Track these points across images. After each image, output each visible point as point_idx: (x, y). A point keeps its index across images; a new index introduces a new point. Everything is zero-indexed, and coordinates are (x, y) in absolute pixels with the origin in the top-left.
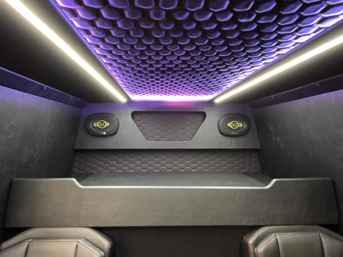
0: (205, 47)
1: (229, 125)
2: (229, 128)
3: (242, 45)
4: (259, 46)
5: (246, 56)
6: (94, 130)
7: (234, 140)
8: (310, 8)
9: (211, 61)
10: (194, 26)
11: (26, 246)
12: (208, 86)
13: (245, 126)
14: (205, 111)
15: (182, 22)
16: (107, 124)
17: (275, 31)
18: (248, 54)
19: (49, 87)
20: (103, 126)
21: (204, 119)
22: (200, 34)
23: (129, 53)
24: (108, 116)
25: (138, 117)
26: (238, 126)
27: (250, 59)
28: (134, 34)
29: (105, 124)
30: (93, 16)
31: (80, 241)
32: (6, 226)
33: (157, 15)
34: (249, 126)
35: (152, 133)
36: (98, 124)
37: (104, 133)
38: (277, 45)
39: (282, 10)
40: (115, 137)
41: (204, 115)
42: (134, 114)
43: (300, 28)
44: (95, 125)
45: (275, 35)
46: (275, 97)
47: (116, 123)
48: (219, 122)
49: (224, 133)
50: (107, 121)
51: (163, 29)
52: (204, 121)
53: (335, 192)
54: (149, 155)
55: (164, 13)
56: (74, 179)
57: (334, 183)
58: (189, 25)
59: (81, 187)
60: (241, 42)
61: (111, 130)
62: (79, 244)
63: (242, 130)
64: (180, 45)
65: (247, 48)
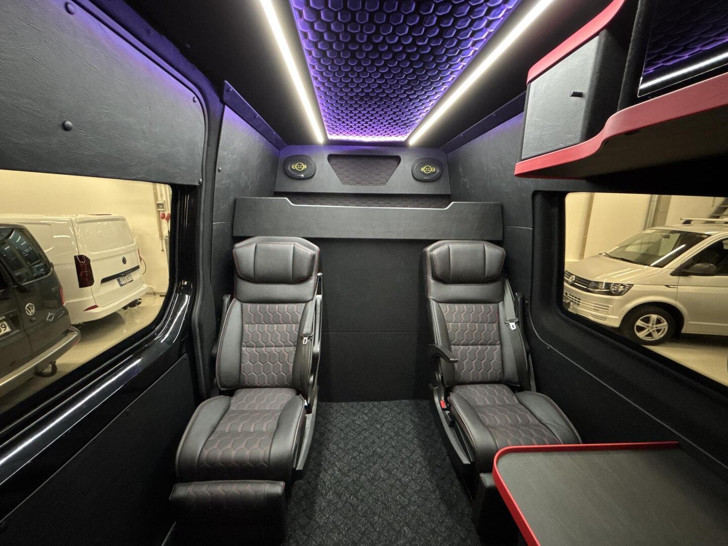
0: (395, 69)
1: (423, 169)
2: (423, 173)
3: (423, 67)
4: (436, 68)
5: (428, 80)
6: (292, 172)
7: (426, 185)
8: (462, 33)
9: (401, 85)
10: (386, 48)
11: (255, 245)
12: (402, 119)
13: (438, 171)
14: (400, 155)
15: (378, 44)
16: (305, 167)
17: (445, 54)
18: (430, 77)
19: (261, 117)
20: (301, 169)
21: (398, 164)
22: (391, 56)
23: (336, 75)
24: (305, 158)
25: (334, 161)
26: (431, 170)
27: (432, 83)
28: (343, 55)
29: (302, 167)
30: (317, 38)
31: (296, 243)
32: (234, 235)
33: (361, 38)
34: (442, 170)
35: (348, 179)
36: (296, 166)
37: (303, 176)
38: (449, 68)
39: (445, 34)
40: (313, 180)
41: (398, 159)
42: (330, 157)
43: (461, 51)
44: (292, 167)
45: (445, 58)
46: (463, 134)
47: (313, 166)
48: (413, 167)
49: (418, 178)
50: (304, 164)
51: (364, 51)
52: (399, 166)
53: (503, 214)
54: (345, 200)
55: (366, 36)
56: (286, 198)
57: (502, 207)
58: (383, 47)
59: (294, 205)
60: (422, 64)
61: (309, 173)
62: (295, 246)
63: (435, 175)
64: (376, 66)
65: (427, 71)
